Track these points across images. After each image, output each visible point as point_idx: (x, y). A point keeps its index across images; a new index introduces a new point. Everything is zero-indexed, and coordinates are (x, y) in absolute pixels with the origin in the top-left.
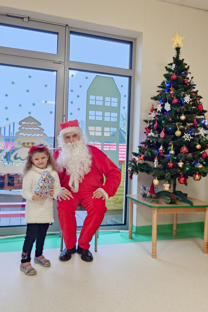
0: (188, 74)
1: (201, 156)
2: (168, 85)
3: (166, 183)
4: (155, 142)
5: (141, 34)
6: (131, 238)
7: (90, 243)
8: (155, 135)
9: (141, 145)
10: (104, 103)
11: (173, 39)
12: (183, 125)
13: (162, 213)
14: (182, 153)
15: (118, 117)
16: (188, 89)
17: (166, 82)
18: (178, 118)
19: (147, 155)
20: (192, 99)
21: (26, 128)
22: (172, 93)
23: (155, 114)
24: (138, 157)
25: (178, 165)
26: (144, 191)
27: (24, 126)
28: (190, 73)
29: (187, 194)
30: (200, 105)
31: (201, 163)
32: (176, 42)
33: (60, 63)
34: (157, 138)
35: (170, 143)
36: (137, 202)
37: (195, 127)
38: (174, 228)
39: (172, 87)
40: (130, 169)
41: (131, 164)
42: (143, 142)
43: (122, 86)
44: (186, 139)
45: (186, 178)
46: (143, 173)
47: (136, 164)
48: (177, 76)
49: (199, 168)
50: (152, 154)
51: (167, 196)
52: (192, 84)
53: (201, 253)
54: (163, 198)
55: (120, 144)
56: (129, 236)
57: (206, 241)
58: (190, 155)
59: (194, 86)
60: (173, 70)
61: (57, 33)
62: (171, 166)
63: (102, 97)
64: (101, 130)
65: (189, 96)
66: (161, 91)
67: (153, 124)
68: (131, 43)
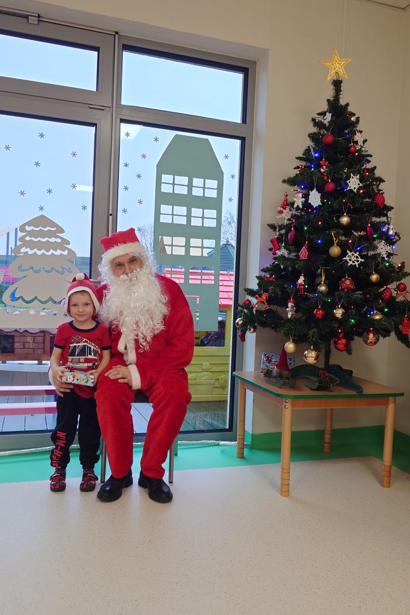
0: (355, 134)
1: (380, 296)
2: (317, 155)
3: (310, 349)
4: (290, 269)
5: (265, 52)
6: (241, 456)
8: (289, 254)
9: (263, 274)
10: (190, 190)
11: (327, 64)
12: (344, 235)
13: (301, 409)
14: (343, 290)
15: (219, 219)
16: (356, 163)
17: (314, 149)
18: (335, 221)
19: (273, 293)
20: (364, 184)
21: (33, 239)
22: (325, 172)
23: (291, 213)
24: (256, 298)
25: (334, 315)
26: (267, 364)
27: (31, 234)
28: (361, 132)
29: (352, 372)
30: (380, 194)
31: (381, 310)
32: (334, 69)
33: (103, 108)
34: (294, 259)
35: (319, 271)
36: (254, 386)
37: (368, 239)
38: (327, 436)
39: (324, 159)
40: (239, 321)
41: (242, 311)
42: (267, 268)
43: (226, 157)
44: (350, 263)
45: (349, 337)
46: (266, 328)
47: (251, 312)
48: (335, 137)
49: (376, 320)
50: (282, 292)
51: (313, 376)
52: (364, 153)
53: (378, 486)
54: (305, 378)
55: (221, 272)
56: (238, 453)
57: (388, 464)
58: (358, 294)
59: (369, 158)
60: (327, 124)
61: (96, 49)
62: (320, 317)
63: (187, 178)
64: (184, 245)
65: (358, 177)
66: (303, 167)
67: (286, 232)
68: (245, 69)
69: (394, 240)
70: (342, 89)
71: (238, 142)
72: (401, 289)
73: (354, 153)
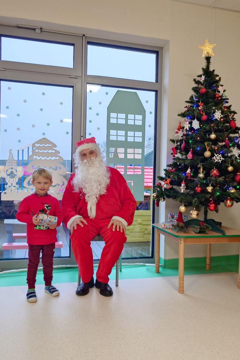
0: (219, 87)
1: (234, 179)
3: (194, 210)
4: (183, 164)
5: (167, 42)
6: (158, 272)
7: (109, 276)
8: (182, 155)
9: (168, 168)
10: (126, 121)
11: (202, 48)
12: (212, 144)
13: (190, 244)
14: (212, 176)
15: (143, 137)
16: (219, 103)
17: (195, 96)
18: (208, 137)
19: (173, 178)
20: (224, 115)
21: (39, 151)
22: (201, 109)
23: (183, 133)
24: (164, 181)
25: (207, 190)
26: (171, 219)
27: (38, 148)
28: (222, 86)
29: (221, 223)
30: (233, 121)
31: (235, 187)
32: (206, 51)
33: (77, 77)
34: (185, 159)
35: (199, 166)
36: (164, 232)
37: (227, 146)
38: (208, 261)
40: (155, 194)
41: (156, 189)
42: (170, 164)
43: (147, 102)
44: (216, 160)
45: (217, 203)
46: (169, 199)
47: (161, 189)
48: (207, 89)
49: (231, 193)
50: (178, 178)
51: (196, 225)
52: (224, 98)
53: (236, 288)
54: (192, 227)
55: (145, 167)
56: (156, 270)
58: (221, 179)
59: (227, 100)
60: (202, 82)
61: (73, 45)
62: (199, 191)
63: (125, 115)
64: (124, 152)
65: (220, 111)
66: (189, 107)
67: (180, 144)
68: (157, 52)
70: (211, 61)
71: (154, 93)
73: (218, 98)
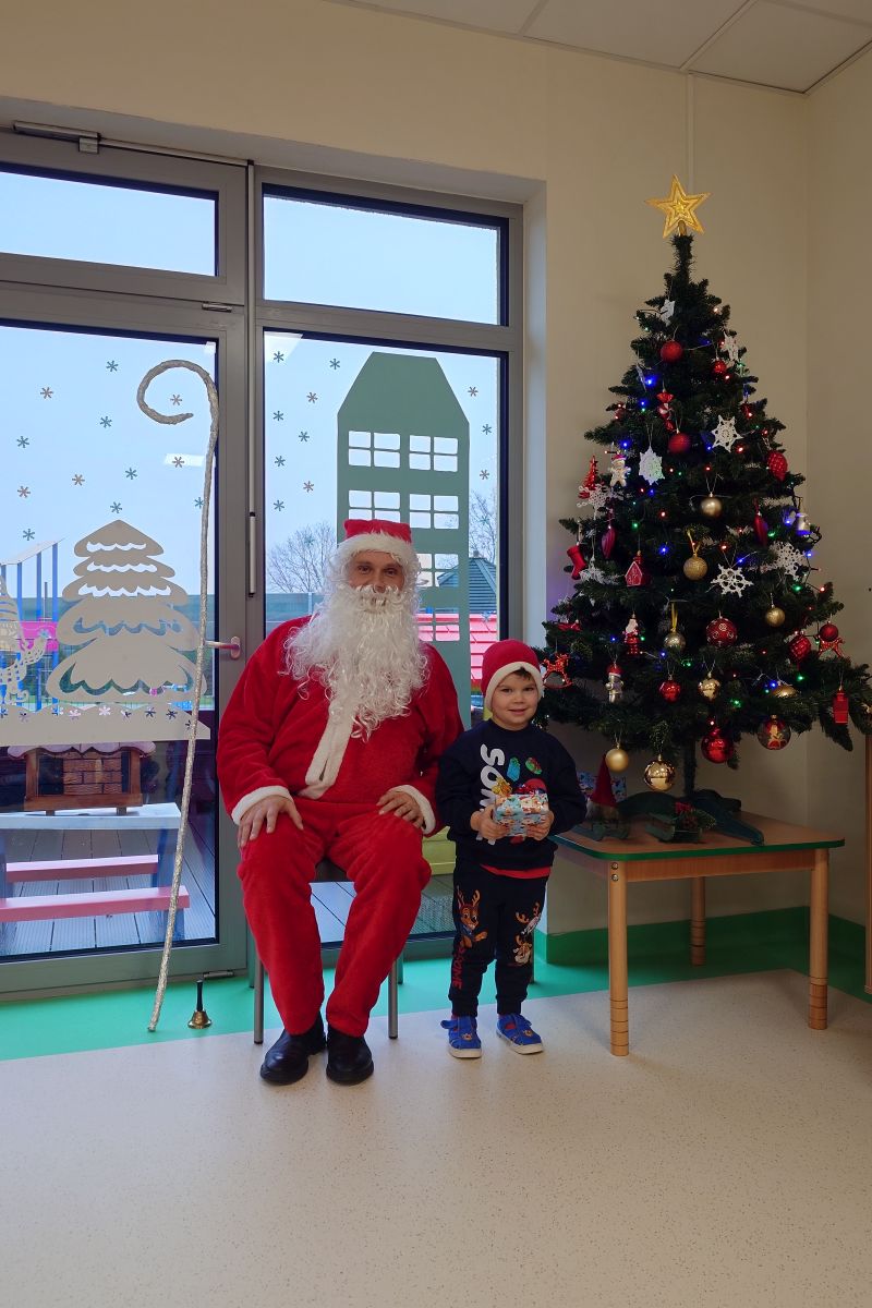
0: (723, 339)
1: (787, 650)
2: (650, 382)
3: (656, 761)
4: (608, 605)
5: (539, 186)
8: (605, 576)
10: (404, 460)
11: (662, 206)
12: (711, 535)
13: (643, 879)
14: (714, 642)
15: (463, 512)
16: (727, 394)
17: (644, 370)
18: (693, 509)
19: (577, 653)
20: (745, 434)
21: (102, 568)
22: (667, 415)
23: (604, 496)
25: (699, 693)
27: (98, 557)
28: (733, 334)
29: (739, 803)
30: (777, 452)
31: (790, 680)
32: (676, 216)
33: (229, 308)
34: (615, 587)
35: (666, 608)
37: (758, 540)
38: (697, 933)
39: (664, 390)
42: (564, 606)
43: (473, 392)
44: (726, 589)
45: (731, 737)
48: (683, 347)
49: (782, 698)
50: (596, 651)
51: (662, 814)
52: (742, 375)
53: (803, 1026)
54: (648, 820)
55: (472, 616)
57: (819, 982)
58: (745, 650)
59: (752, 384)
60: (668, 323)
61: (212, 195)
62: (672, 696)
63: (397, 437)
65: (733, 421)
66: (624, 407)
67: (598, 533)
68: (504, 220)
69: (810, 540)
70: (692, 252)
71: (493, 363)
72: (829, 635)
73: (722, 376)
